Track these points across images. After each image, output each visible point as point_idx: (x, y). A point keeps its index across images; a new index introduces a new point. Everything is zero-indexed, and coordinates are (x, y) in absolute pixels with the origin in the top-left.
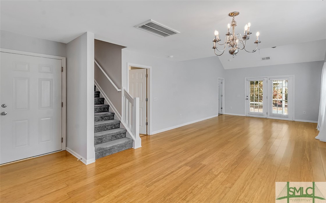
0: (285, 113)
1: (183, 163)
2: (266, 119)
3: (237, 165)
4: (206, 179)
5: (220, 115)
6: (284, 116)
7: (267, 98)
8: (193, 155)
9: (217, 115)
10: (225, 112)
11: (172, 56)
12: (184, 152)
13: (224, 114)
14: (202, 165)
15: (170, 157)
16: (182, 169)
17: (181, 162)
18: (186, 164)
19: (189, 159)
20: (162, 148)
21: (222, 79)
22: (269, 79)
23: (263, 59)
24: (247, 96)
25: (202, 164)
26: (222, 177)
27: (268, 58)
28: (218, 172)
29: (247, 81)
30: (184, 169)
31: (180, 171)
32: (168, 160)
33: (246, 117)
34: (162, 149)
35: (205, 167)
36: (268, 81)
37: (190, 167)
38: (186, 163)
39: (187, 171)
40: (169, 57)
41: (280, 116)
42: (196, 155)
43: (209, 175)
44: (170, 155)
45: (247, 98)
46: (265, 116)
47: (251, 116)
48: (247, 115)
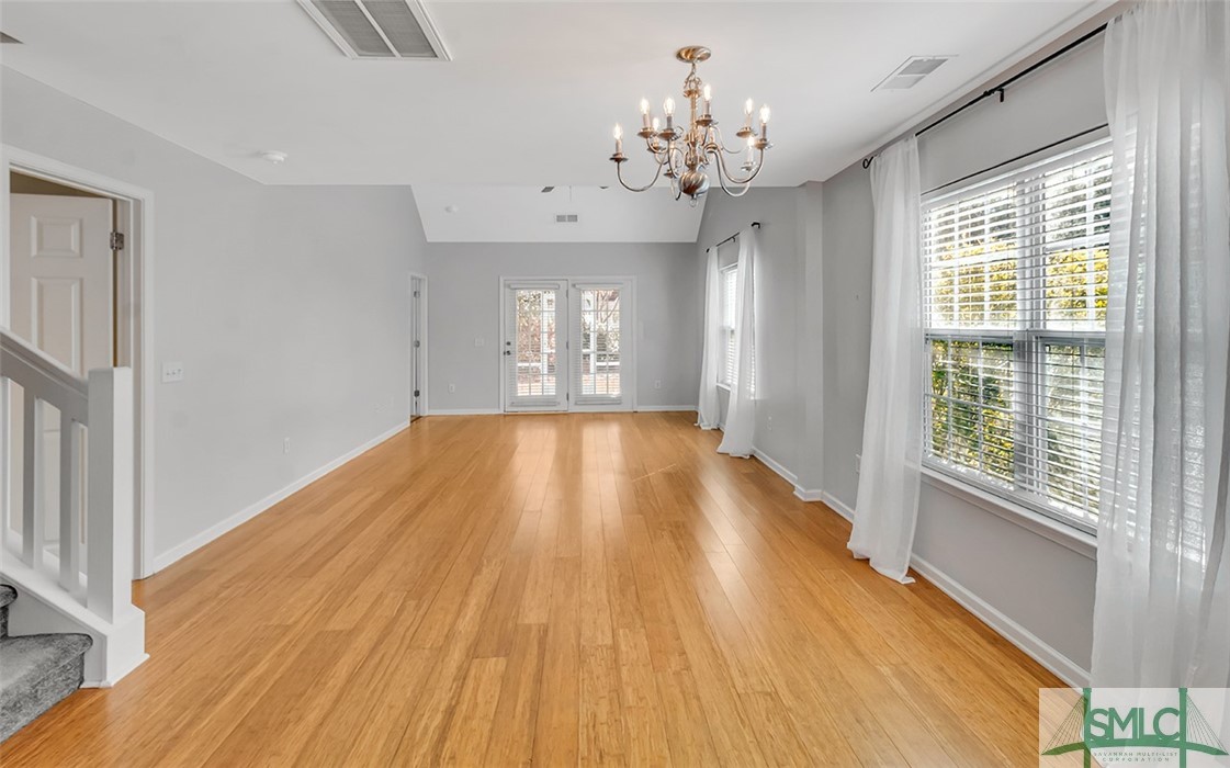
0: (615, 392)
1: (456, 655)
2: (566, 414)
3: (634, 587)
4: (598, 678)
5: (416, 419)
6: (613, 399)
7: (568, 347)
8: (463, 605)
9: (408, 424)
10: (429, 408)
11: (279, 157)
12: (412, 603)
13: (426, 414)
14: (534, 629)
15: (374, 650)
16: (478, 680)
17: (441, 652)
18: (473, 652)
19: (467, 624)
20: (290, 622)
21: (420, 280)
22: (574, 286)
23: (560, 219)
24: (509, 344)
25: (529, 627)
26: (636, 645)
27: (574, 218)
28: (610, 635)
29: (507, 289)
30: (485, 678)
31: (476, 690)
32: (376, 667)
33: (505, 416)
34: (288, 628)
35: (551, 634)
36: (572, 290)
37: (497, 655)
38: (468, 650)
39: (504, 679)
40: (259, 154)
41: (603, 400)
42: (473, 602)
43: (593, 659)
44: (363, 642)
45: (508, 348)
46: (561, 408)
47: (520, 410)
48: (510, 409)
